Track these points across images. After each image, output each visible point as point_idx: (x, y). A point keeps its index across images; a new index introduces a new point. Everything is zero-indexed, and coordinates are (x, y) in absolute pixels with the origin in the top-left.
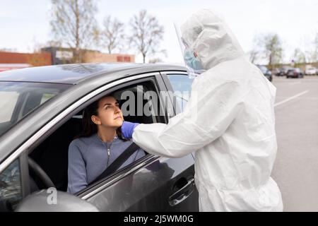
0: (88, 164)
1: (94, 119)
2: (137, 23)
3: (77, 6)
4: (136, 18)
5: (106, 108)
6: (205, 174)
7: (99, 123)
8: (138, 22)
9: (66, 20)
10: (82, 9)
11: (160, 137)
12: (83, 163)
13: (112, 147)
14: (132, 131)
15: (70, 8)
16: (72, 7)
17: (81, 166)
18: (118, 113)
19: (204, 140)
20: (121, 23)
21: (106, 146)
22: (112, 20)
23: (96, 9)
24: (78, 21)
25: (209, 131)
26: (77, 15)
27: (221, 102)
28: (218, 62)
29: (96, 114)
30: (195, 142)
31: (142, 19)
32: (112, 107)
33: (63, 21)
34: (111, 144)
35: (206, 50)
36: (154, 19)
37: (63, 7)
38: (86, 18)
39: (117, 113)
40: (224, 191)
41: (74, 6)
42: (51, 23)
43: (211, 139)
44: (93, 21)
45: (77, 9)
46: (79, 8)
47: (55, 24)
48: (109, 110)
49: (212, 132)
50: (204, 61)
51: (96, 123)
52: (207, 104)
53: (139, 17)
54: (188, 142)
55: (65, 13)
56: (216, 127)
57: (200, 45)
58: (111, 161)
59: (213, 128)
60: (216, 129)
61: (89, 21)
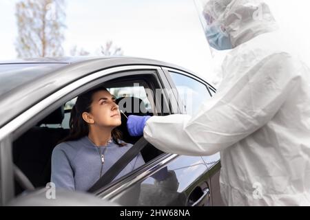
0: (76, 174)
1: (85, 116)
2: (103, 53)
3: (44, 33)
4: (102, 47)
5: (102, 104)
6: (243, 175)
7: (92, 121)
8: (104, 51)
9: (32, 46)
10: (48, 36)
11: (187, 128)
12: (70, 172)
13: (106, 152)
14: (142, 125)
15: (37, 35)
16: (39, 35)
17: (69, 175)
18: (116, 109)
19: (246, 128)
20: (88, 51)
21: (100, 151)
22: (79, 49)
23: (63, 37)
24: (44, 48)
25: (254, 116)
26: (44, 43)
27: (270, 79)
28: (253, 36)
29: (89, 111)
30: (235, 132)
31: (108, 49)
32: (108, 103)
33: (29, 48)
34: (105, 149)
35: (237, 22)
36: (119, 49)
37: (30, 34)
38: (53, 46)
39: (113, 109)
40: (271, 195)
41: (41, 33)
42: (17, 50)
43: (256, 126)
44: (60, 49)
45: (44, 37)
46: (46, 35)
47: (21, 50)
48: (105, 105)
49: (258, 118)
50: (235, 35)
51: (88, 121)
52: (251, 81)
53: (105, 47)
54: (227, 132)
55: (31, 40)
56: (264, 110)
57: (230, 16)
58: (106, 170)
59: (259, 111)
60: (263, 114)
61: (55, 48)
